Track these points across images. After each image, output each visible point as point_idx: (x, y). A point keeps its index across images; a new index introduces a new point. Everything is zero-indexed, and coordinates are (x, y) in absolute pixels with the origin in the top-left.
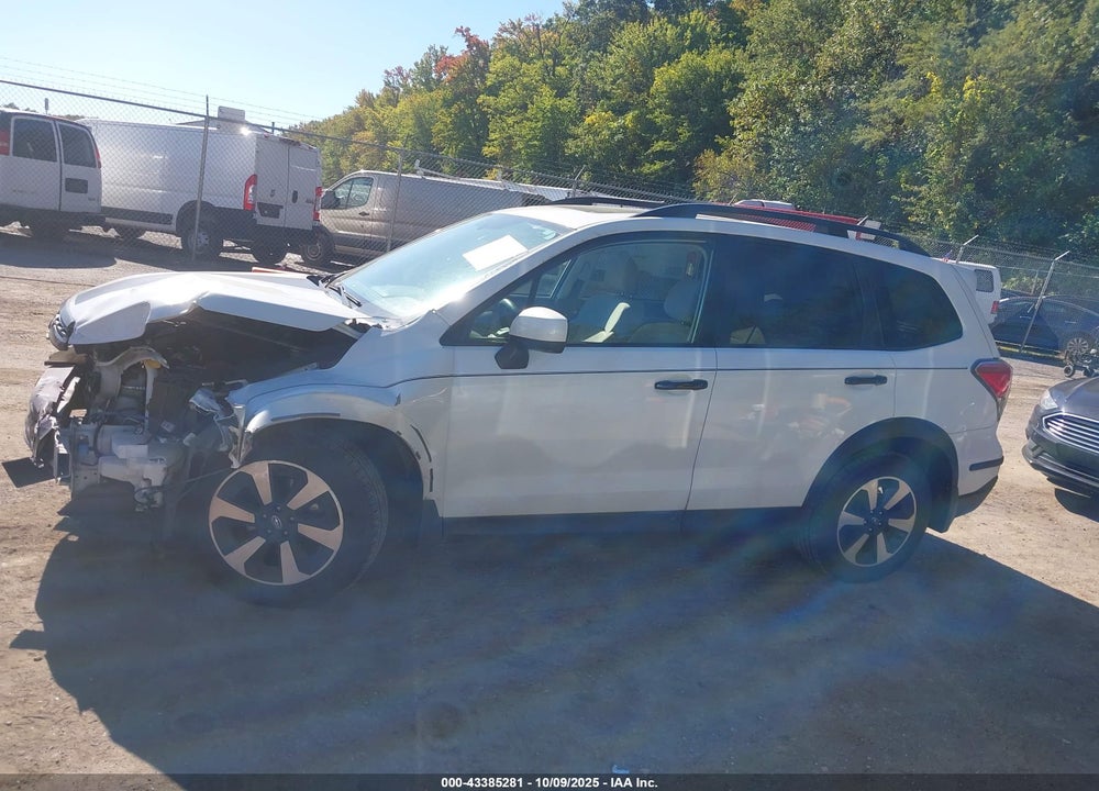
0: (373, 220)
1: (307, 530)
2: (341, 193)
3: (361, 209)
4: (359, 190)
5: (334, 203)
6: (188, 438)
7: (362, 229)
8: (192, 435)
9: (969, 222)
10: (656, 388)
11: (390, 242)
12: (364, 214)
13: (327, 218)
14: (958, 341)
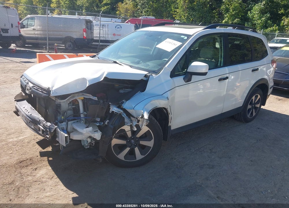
0: (37, 31)
1: (142, 143)
2: (25, 23)
3: (33, 28)
4: (30, 22)
5: (23, 27)
6: (107, 122)
7: (34, 34)
8: (108, 121)
9: (190, 19)
10: (219, 81)
11: (48, 38)
12: (34, 29)
13: (24, 32)
14: (268, 56)
